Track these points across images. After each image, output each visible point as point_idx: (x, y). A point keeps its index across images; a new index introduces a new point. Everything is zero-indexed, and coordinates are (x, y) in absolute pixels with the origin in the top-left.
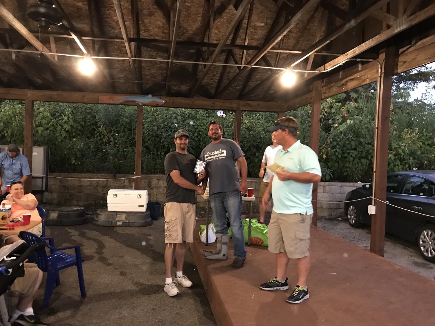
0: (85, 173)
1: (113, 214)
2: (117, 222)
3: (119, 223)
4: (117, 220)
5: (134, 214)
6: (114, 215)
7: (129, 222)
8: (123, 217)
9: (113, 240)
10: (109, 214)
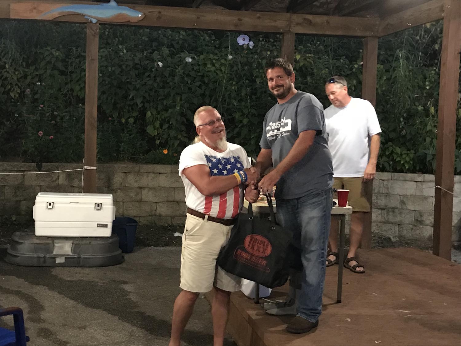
1: (47, 242)
2: (54, 258)
3: (58, 261)
4: (54, 253)
5: (88, 242)
6: (48, 244)
7: (79, 258)
8: (67, 248)
9: (56, 295)
10: (38, 241)
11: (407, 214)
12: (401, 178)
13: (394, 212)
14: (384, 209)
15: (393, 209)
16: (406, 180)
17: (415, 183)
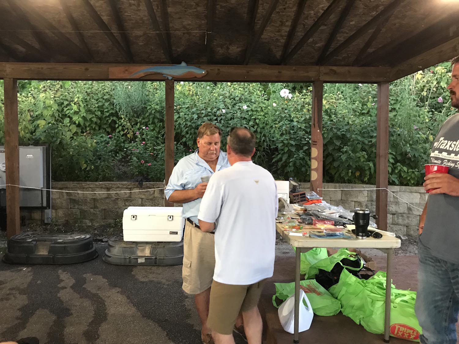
0: (100, 181)
1: (132, 246)
2: (137, 259)
3: (140, 261)
4: (137, 255)
5: (163, 246)
7: (156, 258)
8: (147, 251)
9: (124, 300)
10: (125, 246)
11: (413, 218)
12: (408, 190)
13: (402, 216)
14: (395, 214)
15: (402, 214)
16: (411, 192)
17: (419, 194)
